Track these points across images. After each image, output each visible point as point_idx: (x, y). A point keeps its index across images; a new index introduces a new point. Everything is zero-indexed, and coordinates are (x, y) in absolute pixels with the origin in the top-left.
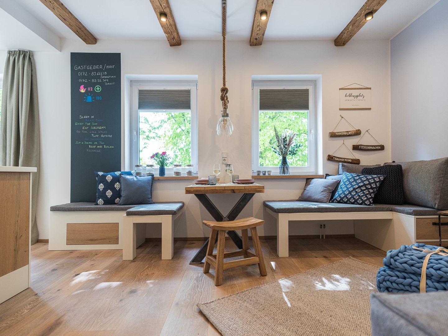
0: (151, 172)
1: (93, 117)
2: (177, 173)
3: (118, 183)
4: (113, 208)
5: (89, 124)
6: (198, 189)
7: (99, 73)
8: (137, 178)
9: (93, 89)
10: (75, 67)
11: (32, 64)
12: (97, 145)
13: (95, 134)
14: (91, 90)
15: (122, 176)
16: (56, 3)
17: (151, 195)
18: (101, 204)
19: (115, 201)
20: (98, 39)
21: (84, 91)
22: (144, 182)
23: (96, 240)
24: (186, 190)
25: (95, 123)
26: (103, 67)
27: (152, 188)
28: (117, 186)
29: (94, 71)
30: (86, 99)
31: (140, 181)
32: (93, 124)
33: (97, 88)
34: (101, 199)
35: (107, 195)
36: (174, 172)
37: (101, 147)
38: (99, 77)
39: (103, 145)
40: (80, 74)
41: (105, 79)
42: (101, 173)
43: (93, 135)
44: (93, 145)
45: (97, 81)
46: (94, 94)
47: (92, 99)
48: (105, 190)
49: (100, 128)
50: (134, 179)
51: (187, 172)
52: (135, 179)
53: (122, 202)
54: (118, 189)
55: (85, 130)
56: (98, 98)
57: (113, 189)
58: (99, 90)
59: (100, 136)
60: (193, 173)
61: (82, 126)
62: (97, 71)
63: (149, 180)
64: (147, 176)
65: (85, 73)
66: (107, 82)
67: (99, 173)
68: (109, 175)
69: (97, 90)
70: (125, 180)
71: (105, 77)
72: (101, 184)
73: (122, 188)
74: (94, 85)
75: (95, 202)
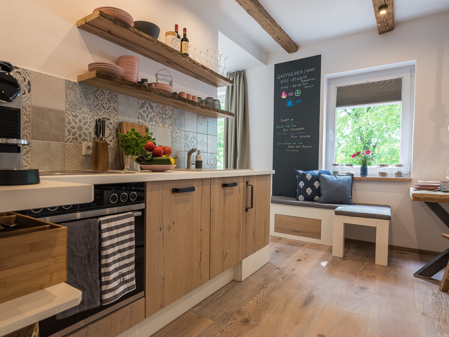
0: (350, 172)
1: (292, 120)
2: (383, 174)
3: (317, 182)
4: (315, 205)
5: (289, 126)
6: (430, 196)
7: (299, 78)
8: (336, 178)
9: (294, 94)
10: (278, 76)
11: (245, 81)
12: (295, 145)
13: (294, 135)
14: (292, 95)
15: (321, 175)
16: (277, 29)
17: (352, 196)
18: (301, 200)
19: (315, 198)
20: (299, 46)
21: (285, 97)
22: (344, 182)
23: (299, 232)
24: (414, 197)
25: (294, 125)
26: (303, 72)
27: (352, 188)
28: (316, 184)
29: (294, 77)
30: (287, 104)
31: (340, 180)
32: (293, 126)
33: (297, 92)
34: (301, 196)
35: (307, 192)
36: (379, 172)
37: (299, 147)
38: (299, 82)
39: (301, 145)
40: (282, 82)
41: (304, 82)
42: (301, 172)
43: (292, 136)
44: (292, 145)
45: (297, 85)
46: (294, 98)
47: (292, 103)
48: (305, 187)
49: (299, 130)
50: (333, 178)
51: (396, 173)
52: (335, 179)
53: (323, 200)
54: (317, 187)
55: (285, 132)
56: (297, 102)
57: (313, 187)
58: (299, 94)
59: (298, 137)
60: (403, 175)
61: (283, 128)
62: (297, 76)
63: (349, 180)
64: (347, 176)
65: (287, 81)
66: (307, 85)
67: (299, 171)
68: (309, 174)
69: (297, 94)
70: (325, 179)
71: (304, 81)
72: (302, 182)
73: (322, 187)
74: (294, 90)
75: (296, 198)
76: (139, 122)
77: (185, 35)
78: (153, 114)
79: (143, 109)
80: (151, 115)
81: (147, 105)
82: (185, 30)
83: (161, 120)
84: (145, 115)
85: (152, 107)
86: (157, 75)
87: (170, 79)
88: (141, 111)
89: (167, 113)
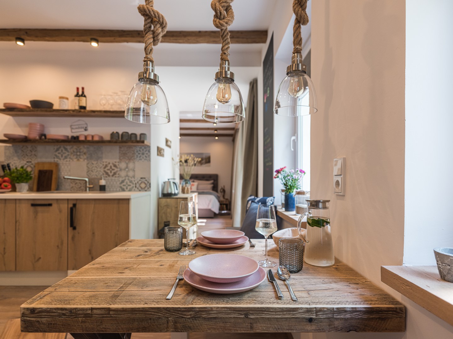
13: (267, 149)
14: (267, 96)
21: (265, 101)
30: (266, 109)
33: (268, 91)
37: (269, 164)
45: (268, 82)
49: (269, 141)
69: (268, 94)
76: (54, 161)
77: (83, 92)
78: (67, 153)
79: (58, 152)
80: (66, 155)
81: (62, 148)
82: (83, 88)
83: (75, 157)
84: (60, 155)
85: (66, 149)
86: (71, 126)
87: (85, 126)
88: (57, 153)
89: (81, 150)
